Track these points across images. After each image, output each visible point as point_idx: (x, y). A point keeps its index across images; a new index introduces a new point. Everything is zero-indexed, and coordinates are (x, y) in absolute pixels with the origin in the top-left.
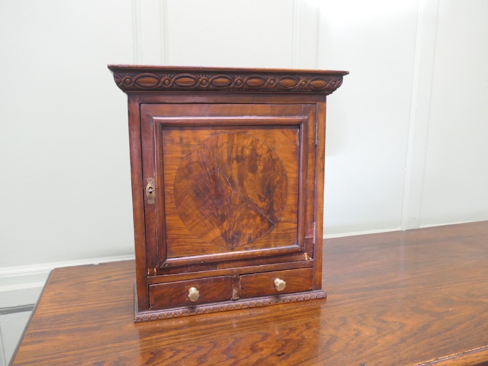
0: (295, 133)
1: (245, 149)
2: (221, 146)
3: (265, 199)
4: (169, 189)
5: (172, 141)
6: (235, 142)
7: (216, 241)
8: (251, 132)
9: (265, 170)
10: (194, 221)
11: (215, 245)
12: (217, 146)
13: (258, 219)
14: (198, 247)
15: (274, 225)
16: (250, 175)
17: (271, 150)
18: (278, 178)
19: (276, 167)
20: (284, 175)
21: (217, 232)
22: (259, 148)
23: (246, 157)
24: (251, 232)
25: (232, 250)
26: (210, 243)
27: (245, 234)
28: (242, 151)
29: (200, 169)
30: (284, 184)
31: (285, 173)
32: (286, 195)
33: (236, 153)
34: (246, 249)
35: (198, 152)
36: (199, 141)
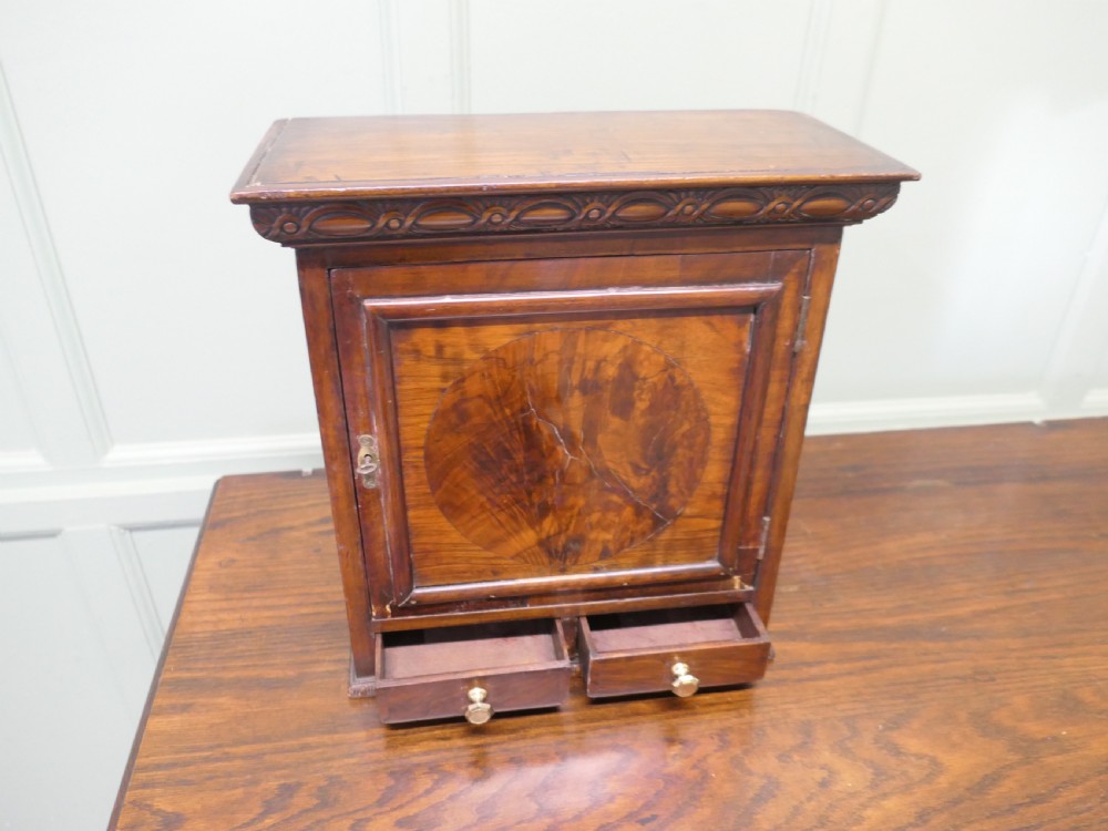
0: (741, 325)
1: (603, 364)
2: (541, 361)
3: (648, 471)
4: (414, 457)
5: (417, 353)
6: (580, 349)
7: (525, 554)
8: (621, 325)
9: (652, 409)
10: (473, 517)
11: (525, 562)
12: (532, 361)
13: (628, 512)
14: (482, 567)
15: (665, 522)
16: (615, 422)
17: (673, 367)
18: (686, 427)
19: (683, 403)
20: (703, 421)
21: (529, 537)
22: (641, 363)
23: (607, 382)
24: (609, 536)
25: (563, 571)
26: (512, 558)
27: (596, 541)
28: (597, 369)
29: (489, 411)
30: (700, 439)
31: (703, 414)
32: (703, 462)
33: (582, 375)
34: (596, 570)
35: (483, 375)
36: (486, 351)
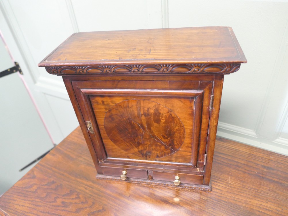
0: (191, 102)
1: (150, 109)
2: (131, 107)
3: (167, 138)
4: (101, 127)
5: (97, 102)
6: (142, 105)
7: (135, 154)
8: (153, 100)
9: (166, 122)
10: (120, 143)
11: (136, 155)
12: (129, 107)
13: (163, 147)
14: (125, 155)
15: (174, 151)
16: (156, 125)
17: (171, 112)
18: (177, 128)
19: (175, 121)
20: (182, 127)
21: (136, 150)
22: (161, 110)
23: (152, 114)
24: (158, 153)
25: (146, 159)
26: (132, 154)
27: (154, 153)
28: (148, 110)
29: (119, 118)
30: (182, 131)
31: (182, 125)
32: (184, 138)
33: (144, 111)
34: (156, 160)
35: (116, 109)
36: (115, 103)
